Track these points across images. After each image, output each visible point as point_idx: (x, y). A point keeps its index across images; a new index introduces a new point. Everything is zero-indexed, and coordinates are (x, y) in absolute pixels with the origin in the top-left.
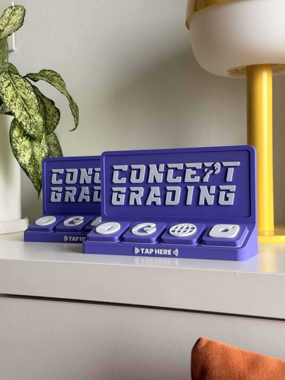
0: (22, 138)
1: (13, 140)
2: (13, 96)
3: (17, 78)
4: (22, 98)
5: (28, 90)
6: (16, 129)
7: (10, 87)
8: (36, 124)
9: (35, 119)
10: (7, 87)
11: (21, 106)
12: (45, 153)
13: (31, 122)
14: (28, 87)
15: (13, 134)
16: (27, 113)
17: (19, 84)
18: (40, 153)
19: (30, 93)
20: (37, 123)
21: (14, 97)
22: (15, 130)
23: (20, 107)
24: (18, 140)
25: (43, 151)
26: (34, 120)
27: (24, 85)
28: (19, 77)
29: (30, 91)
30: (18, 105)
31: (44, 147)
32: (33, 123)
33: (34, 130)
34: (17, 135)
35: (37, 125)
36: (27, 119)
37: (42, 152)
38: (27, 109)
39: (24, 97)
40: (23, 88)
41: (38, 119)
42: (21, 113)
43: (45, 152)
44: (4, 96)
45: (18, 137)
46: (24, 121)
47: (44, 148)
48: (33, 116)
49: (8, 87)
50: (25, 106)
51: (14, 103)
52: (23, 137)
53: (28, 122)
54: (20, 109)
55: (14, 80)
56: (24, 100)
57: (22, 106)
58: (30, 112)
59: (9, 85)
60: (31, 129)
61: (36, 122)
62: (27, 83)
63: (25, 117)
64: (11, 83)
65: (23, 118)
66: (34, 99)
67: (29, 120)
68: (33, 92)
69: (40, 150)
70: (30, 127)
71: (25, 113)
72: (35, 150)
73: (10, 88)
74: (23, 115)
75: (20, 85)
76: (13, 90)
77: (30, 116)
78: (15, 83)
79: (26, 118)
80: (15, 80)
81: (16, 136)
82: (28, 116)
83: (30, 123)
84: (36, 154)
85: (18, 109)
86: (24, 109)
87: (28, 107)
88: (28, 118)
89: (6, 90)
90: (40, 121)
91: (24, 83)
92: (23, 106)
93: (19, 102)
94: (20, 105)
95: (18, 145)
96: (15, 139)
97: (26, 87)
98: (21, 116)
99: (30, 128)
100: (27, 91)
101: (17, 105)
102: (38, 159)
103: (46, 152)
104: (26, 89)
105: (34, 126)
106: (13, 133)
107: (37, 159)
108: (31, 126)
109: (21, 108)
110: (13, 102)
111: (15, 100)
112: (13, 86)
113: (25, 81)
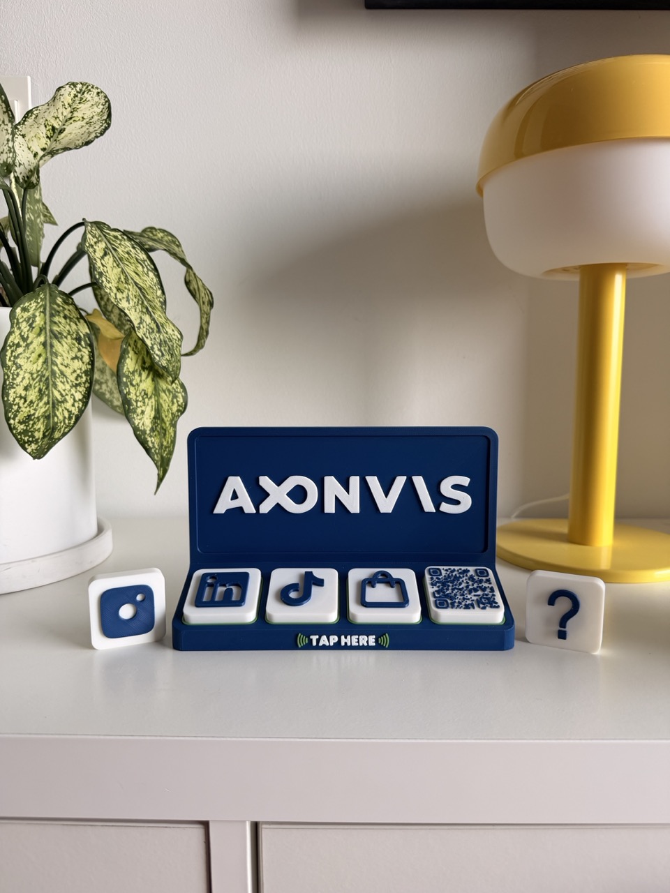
0: (140, 375)
1: (124, 379)
2: (120, 278)
3: (116, 237)
4: (136, 283)
5: (143, 267)
6: (130, 355)
7: (108, 257)
8: (170, 344)
9: (167, 333)
10: (102, 258)
11: (138, 302)
12: (179, 405)
13: (161, 340)
14: (142, 260)
15: (124, 366)
16: (152, 320)
17: (123, 251)
18: (169, 406)
19: (148, 275)
20: (171, 341)
21: (122, 282)
22: (128, 357)
23: (138, 305)
24: (133, 379)
25: (175, 400)
26: (165, 335)
27: (133, 256)
28: (120, 237)
29: (145, 270)
30: (133, 300)
31: (177, 392)
32: (165, 342)
33: (167, 357)
34: (131, 370)
35: (173, 346)
36: (153, 332)
37: (173, 403)
38: (150, 309)
39: (138, 282)
40: (132, 261)
41: (172, 333)
42: (141, 318)
43: (177, 401)
44: (104, 279)
45: (133, 373)
46: (147, 338)
47: (177, 394)
48: (163, 326)
49: (106, 258)
50: (145, 303)
51: (125, 295)
52: (142, 371)
53: (155, 339)
54: (138, 310)
55: (112, 242)
56: (140, 289)
57: (140, 302)
58: (156, 316)
59: (105, 254)
60: (163, 355)
61: (169, 339)
62: (139, 251)
63: (148, 327)
64: (107, 248)
65: (145, 330)
66: (155, 288)
67: (158, 335)
68: (151, 271)
69: (170, 399)
70: (160, 350)
71: (147, 318)
72: (162, 399)
73: (109, 260)
74: (144, 324)
75: (127, 256)
76: (115, 265)
77: (157, 326)
78: (115, 250)
79: (151, 331)
80: (114, 243)
81: (129, 371)
82: (153, 326)
83: (158, 341)
84: (162, 407)
85: (133, 310)
86: (144, 310)
87: (151, 306)
88: (155, 331)
89: (103, 266)
90: (175, 337)
91: (132, 250)
92: (143, 302)
93: (134, 293)
94: (136, 300)
95: (132, 390)
96: (127, 377)
97: (137, 259)
98: (141, 326)
99: (159, 353)
100: (140, 268)
101: (131, 301)
102: (166, 416)
103: (180, 403)
104: (139, 265)
105: (167, 348)
106: (124, 364)
107: (164, 417)
108: (162, 349)
109: (140, 306)
110: (122, 293)
111: (125, 288)
112: (113, 256)
113: (134, 248)
